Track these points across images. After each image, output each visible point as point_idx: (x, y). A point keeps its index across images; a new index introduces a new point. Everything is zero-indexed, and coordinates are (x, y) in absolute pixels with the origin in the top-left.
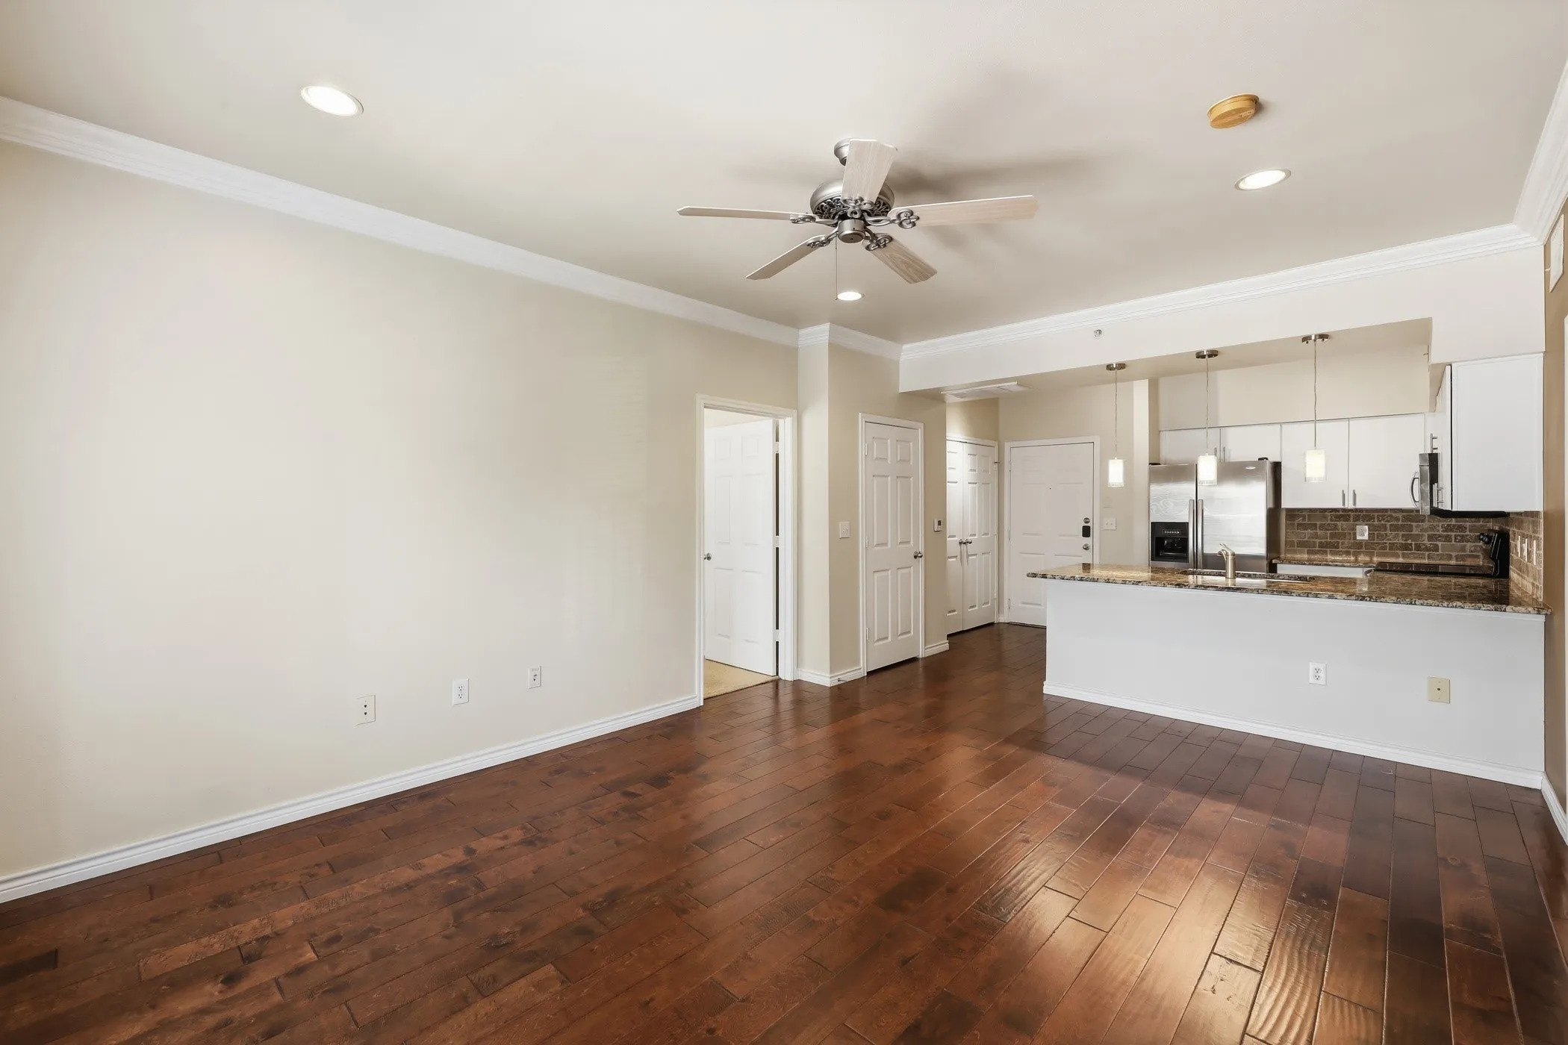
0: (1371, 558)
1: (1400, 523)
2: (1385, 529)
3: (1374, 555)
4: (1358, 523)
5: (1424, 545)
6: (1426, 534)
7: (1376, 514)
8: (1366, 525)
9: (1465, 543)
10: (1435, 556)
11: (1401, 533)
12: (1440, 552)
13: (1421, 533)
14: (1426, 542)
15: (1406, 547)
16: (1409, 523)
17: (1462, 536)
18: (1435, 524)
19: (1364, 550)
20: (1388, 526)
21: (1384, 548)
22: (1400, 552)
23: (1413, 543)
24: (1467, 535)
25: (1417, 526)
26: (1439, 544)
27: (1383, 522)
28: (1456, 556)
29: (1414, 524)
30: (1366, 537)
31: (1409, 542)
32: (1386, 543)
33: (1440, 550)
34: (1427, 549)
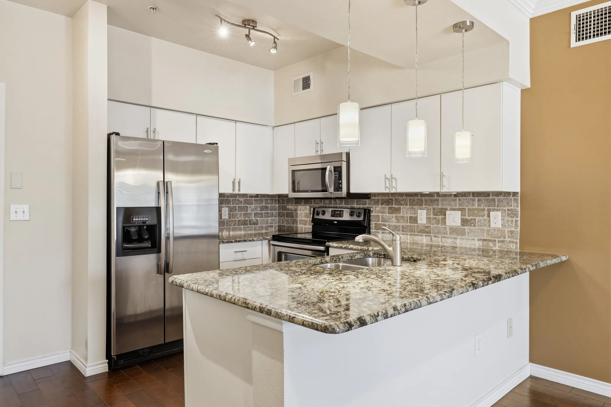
0: (229, 233)
1: (243, 205)
2: (236, 210)
3: (230, 231)
4: (223, 205)
5: (253, 220)
6: (253, 212)
7: (231, 199)
8: (227, 207)
9: (268, 218)
10: (257, 228)
11: (243, 213)
12: (259, 225)
13: (251, 212)
14: (253, 218)
15: (245, 223)
16: (247, 205)
17: (267, 213)
18: (257, 205)
19: (225, 227)
20: (237, 207)
21: (235, 225)
22: (242, 227)
23: (248, 219)
24: (269, 213)
25: (250, 208)
26: (258, 219)
27: (235, 205)
28: (265, 227)
29: (249, 206)
30: (227, 217)
31: (246, 219)
32: (236, 221)
33: (259, 224)
34: (254, 224)
